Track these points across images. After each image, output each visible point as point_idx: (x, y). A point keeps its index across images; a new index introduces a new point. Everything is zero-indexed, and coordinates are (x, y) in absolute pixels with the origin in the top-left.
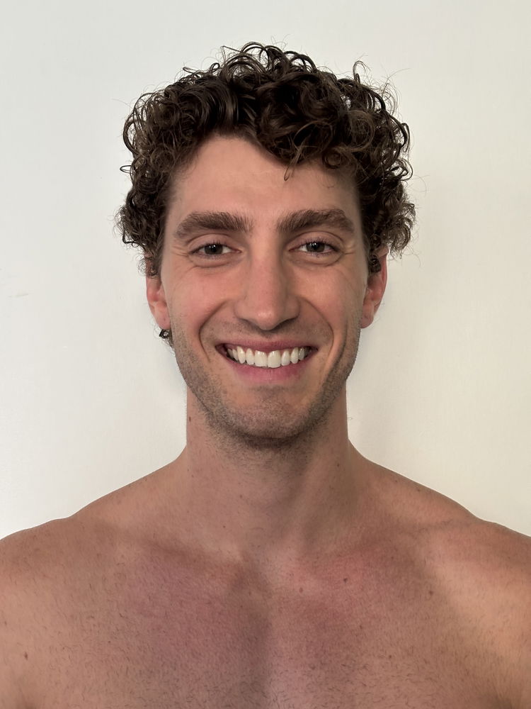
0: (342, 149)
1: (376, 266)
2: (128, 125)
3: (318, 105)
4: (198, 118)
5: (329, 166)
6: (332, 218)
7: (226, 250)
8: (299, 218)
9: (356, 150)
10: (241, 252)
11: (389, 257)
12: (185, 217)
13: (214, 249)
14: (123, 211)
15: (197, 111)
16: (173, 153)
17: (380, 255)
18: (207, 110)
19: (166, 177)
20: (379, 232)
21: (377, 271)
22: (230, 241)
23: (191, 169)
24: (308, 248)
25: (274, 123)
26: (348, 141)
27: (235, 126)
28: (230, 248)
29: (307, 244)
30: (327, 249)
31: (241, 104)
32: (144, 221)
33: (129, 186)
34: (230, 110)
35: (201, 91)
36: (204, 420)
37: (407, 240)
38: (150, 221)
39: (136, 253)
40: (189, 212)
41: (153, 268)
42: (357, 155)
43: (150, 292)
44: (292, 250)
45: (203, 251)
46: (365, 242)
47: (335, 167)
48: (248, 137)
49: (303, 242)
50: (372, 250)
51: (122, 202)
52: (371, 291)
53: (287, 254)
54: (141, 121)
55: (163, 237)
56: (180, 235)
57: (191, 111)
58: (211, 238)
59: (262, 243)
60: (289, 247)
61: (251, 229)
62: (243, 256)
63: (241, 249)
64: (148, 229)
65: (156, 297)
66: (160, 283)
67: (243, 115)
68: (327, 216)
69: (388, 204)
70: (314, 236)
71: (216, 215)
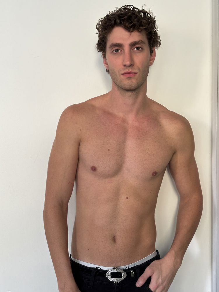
0: (141, 28)
1: (152, 52)
2: (97, 25)
3: (136, 20)
4: (112, 24)
5: (139, 31)
6: (140, 42)
7: (119, 51)
8: (133, 43)
9: (144, 28)
10: (122, 51)
11: (156, 49)
12: (111, 44)
13: (117, 51)
14: (97, 44)
15: (111, 22)
16: (107, 31)
17: (153, 49)
18: (113, 22)
19: (106, 37)
20: (152, 44)
21: (153, 53)
22: (120, 48)
23: (111, 34)
24: (136, 49)
25: (127, 24)
26: (142, 26)
27: (120, 24)
28: (120, 50)
29: (136, 48)
30: (140, 49)
31: (120, 20)
32: (102, 46)
33: (98, 39)
34: (118, 21)
35: (112, 18)
36: (116, 88)
37: (160, 45)
38: (103, 46)
39: (101, 53)
40: (112, 43)
41: (104, 56)
42: (145, 29)
43: (104, 62)
44: (133, 50)
45: (114, 52)
46: (149, 46)
47: (140, 31)
48: (122, 27)
49: (135, 47)
50: (151, 48)
51: (97, 42)
52: (152, 57)
53: (132, 51)
54: (100, 24)
55: (106, 49)
56: (110, 48)
57: (110, 22)
58: (116, 48)
59: (127, 48)
60: (132, 49)
61: (124, 46)
62: (123, 52)
63: (122, 50)
64: (103, 48)
65: (106, 63)
66: (106, 59)
67: (121, 22)
68: (139, 42)
69: (153, 38)
70: (137, 46)
71: (117, 44)
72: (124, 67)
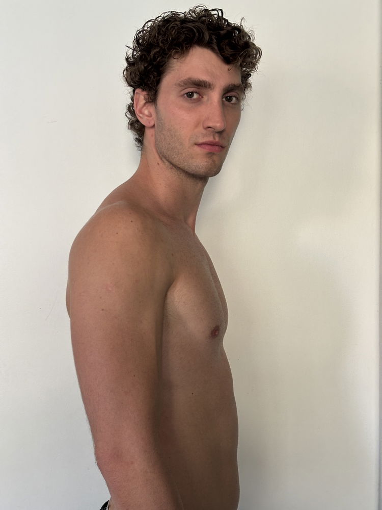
13: (190, 95)
28: (198, 94)
45: (186, 95)
56: (180, 85)
58: (191, 89)
61: (213, 88)
62: (205, 100)
63: (204, 96)
72: (204, 132)
